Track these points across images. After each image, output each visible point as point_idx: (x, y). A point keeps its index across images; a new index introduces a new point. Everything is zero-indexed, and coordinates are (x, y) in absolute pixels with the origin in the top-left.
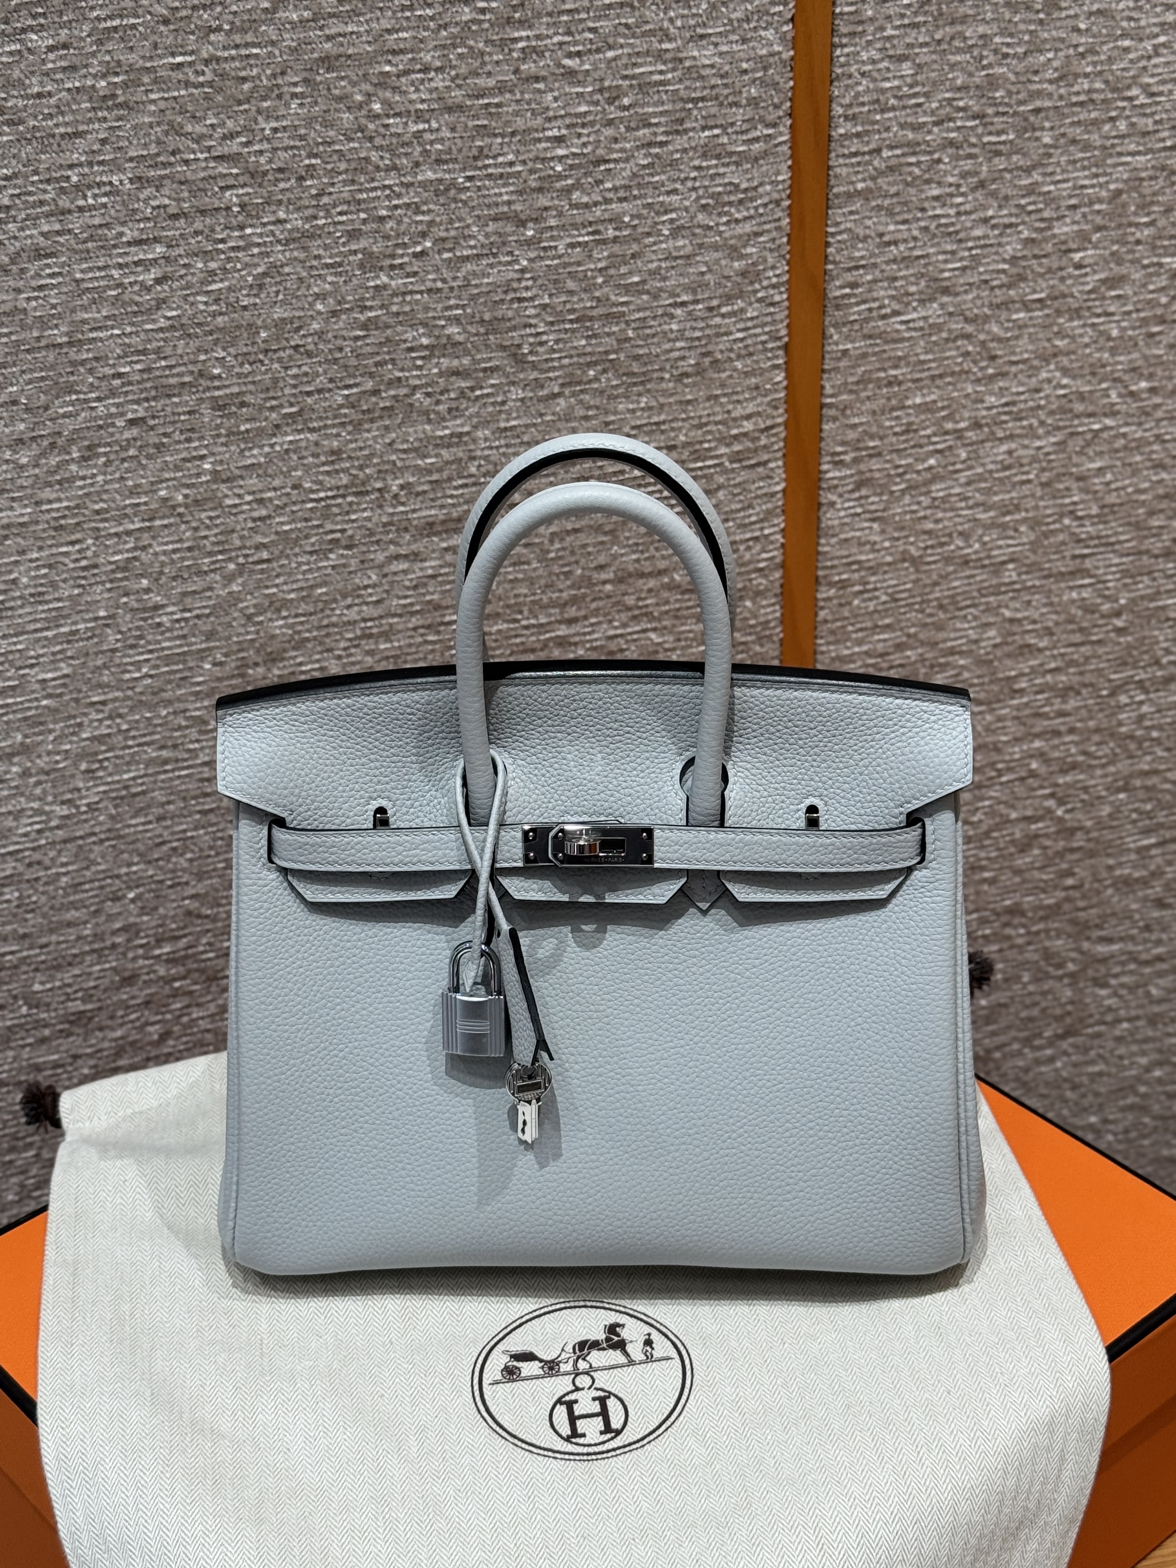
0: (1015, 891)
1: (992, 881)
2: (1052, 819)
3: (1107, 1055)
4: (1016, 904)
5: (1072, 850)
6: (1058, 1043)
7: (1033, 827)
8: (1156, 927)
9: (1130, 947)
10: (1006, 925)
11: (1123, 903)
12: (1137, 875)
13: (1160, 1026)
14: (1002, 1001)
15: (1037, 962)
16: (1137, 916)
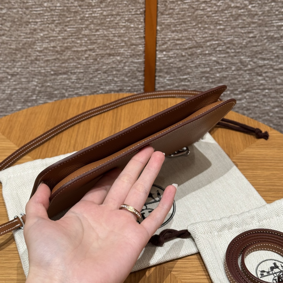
0: (231, 35)
1: (223, 30)
2: (247, 9)
3: (260, 101)
4: (231, 40)
5: (254, 23)
6: (243, 94)
7: (240, 11)
8: (281, 57)
9: (271, 63)
10: (228, 48)
11: (270, 46)
12: (276, 36)
13: (279, 93)
14: (225, 76)
15: (237, 63)
16: (274, 52)
